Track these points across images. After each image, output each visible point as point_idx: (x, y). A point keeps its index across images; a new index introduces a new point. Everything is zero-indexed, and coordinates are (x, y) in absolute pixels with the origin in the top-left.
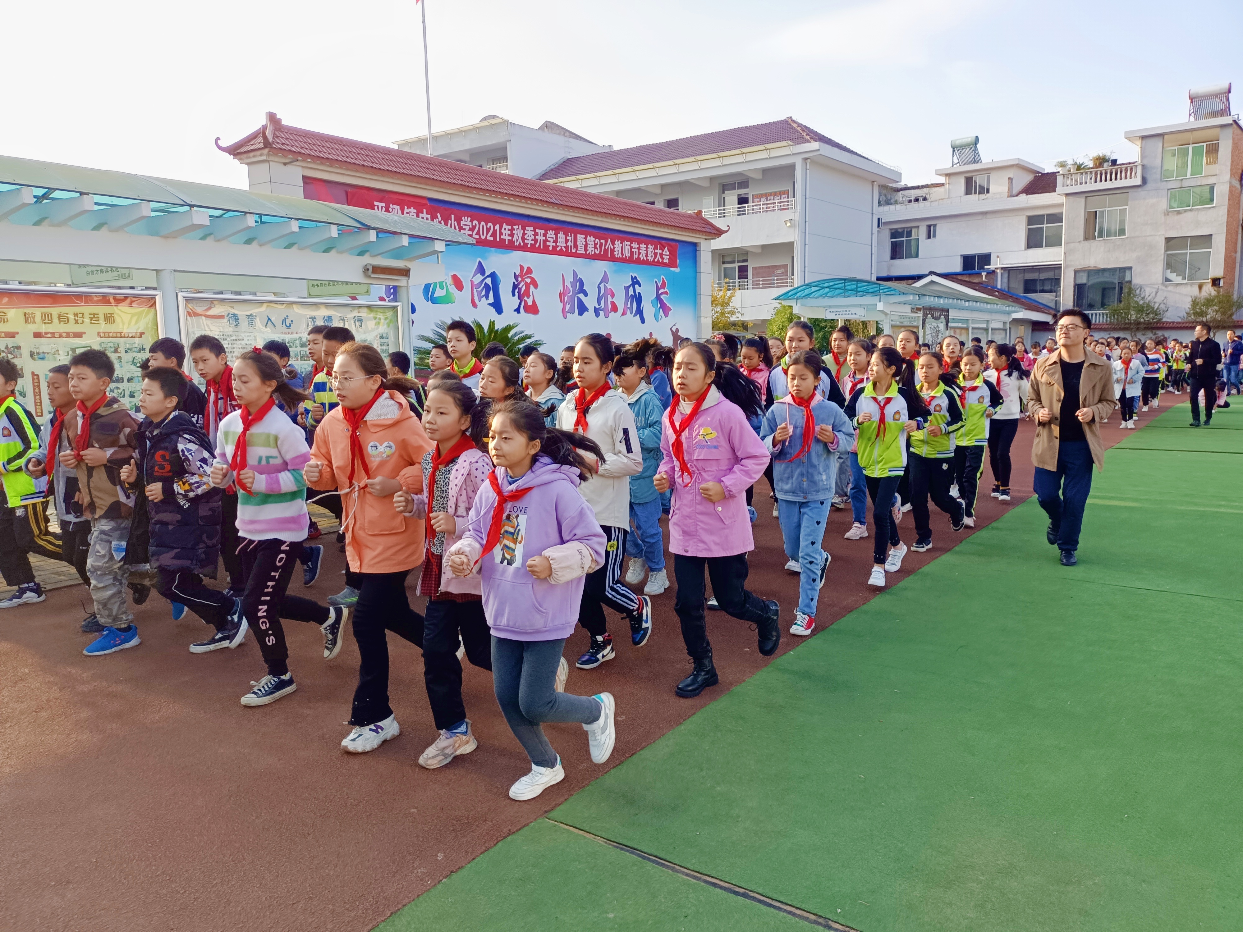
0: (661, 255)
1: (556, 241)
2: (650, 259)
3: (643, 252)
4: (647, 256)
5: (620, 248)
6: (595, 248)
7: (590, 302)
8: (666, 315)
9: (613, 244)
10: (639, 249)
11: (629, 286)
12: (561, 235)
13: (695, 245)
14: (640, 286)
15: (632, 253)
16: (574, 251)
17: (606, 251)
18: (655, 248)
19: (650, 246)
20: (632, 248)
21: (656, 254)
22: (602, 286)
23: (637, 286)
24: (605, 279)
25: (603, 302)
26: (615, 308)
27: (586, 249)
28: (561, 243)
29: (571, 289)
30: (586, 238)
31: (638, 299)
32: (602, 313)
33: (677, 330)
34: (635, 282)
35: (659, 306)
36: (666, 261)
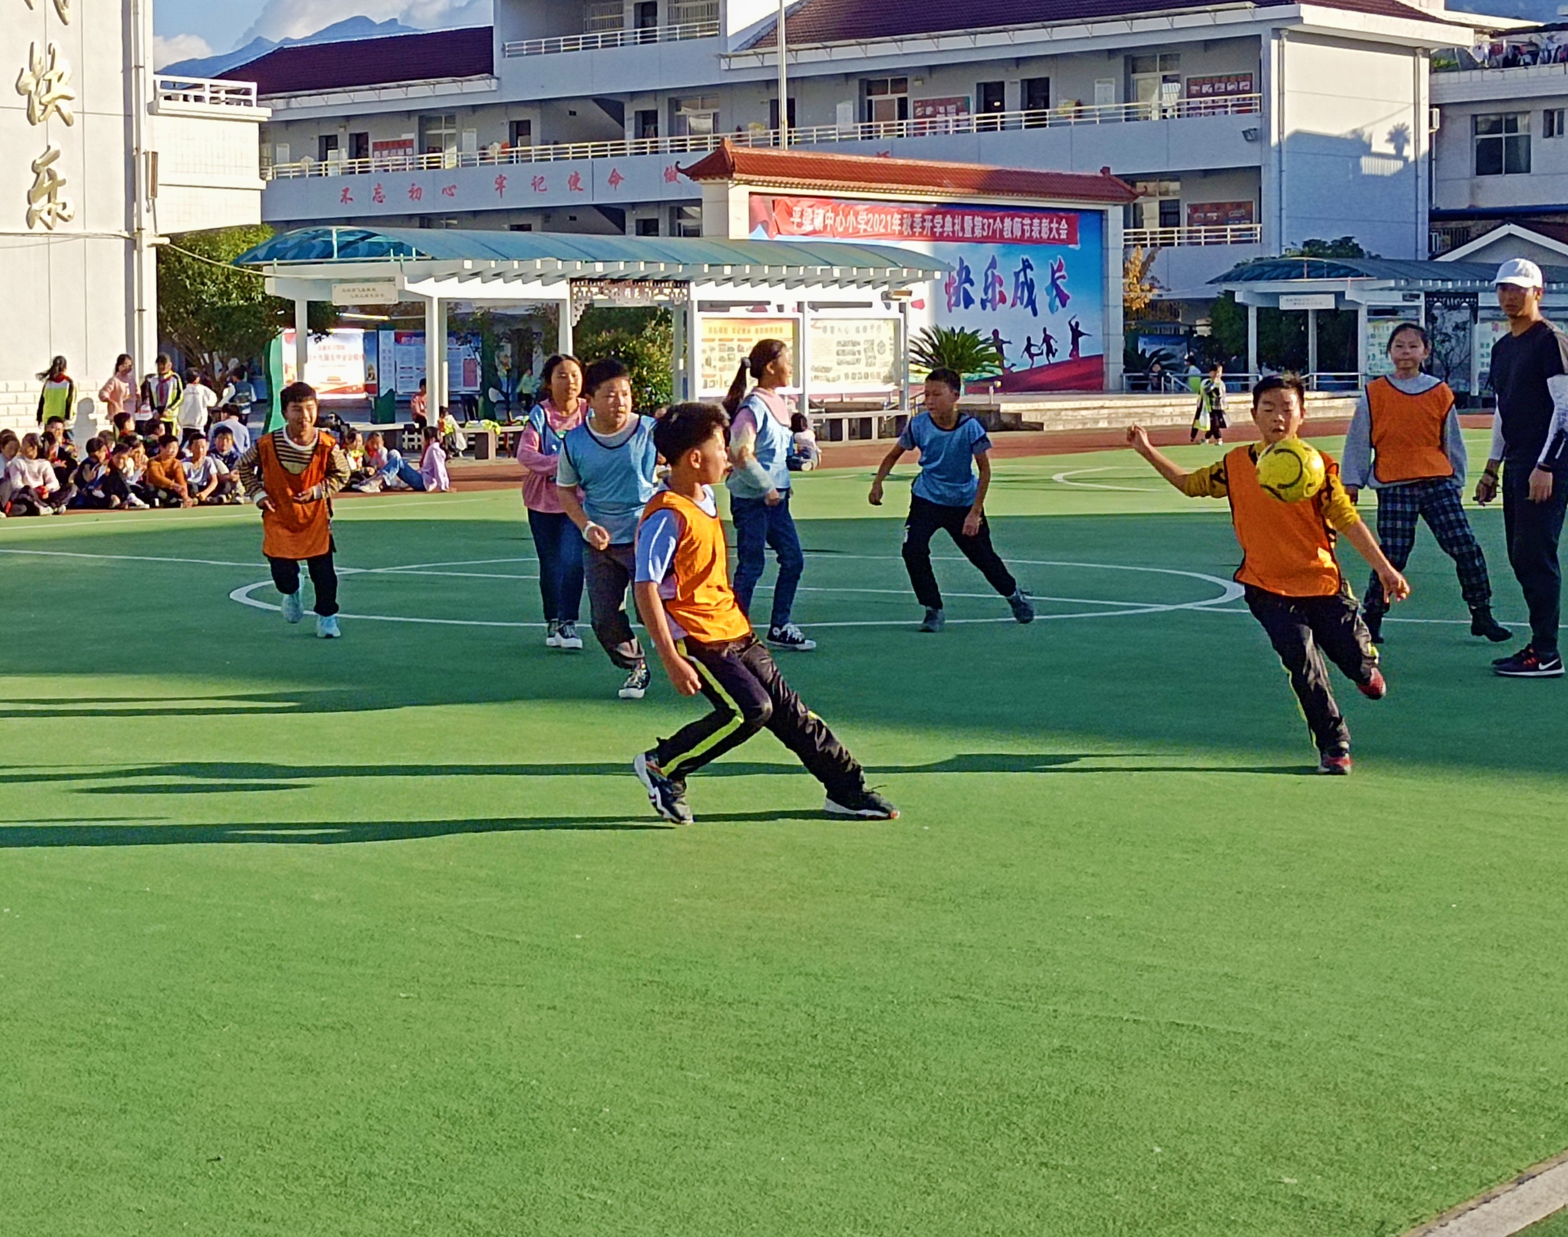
0: (1058, 229)
1: (943, 227)
2: (1045, 236)
3: (1036, 228)
4: (1040, 233)
5: (1011, 226)
6: (983, 229)
7: (977, 293)
8: (1064, 305)
9: (1002, 222)
10: (1031, 225)
11: (1019, 272)
12: (948, 218)
13: (1102, 213)
14: (1032, 269)
15: (1023, 231)
16: (960, 235)
17: (994, 231)
18: (1051, 222)
19: (1044, 220)
20: (1023, 225)
21: (1051, 230)
22: (989, 273)
23: (1028, 271)
24: (993, 265)
25: (990, 291)
26: (1003, 300)
27: (973, 232)
28: (948, 228)
29: (957, 279)
30: (973, 220)
31: (1030, 286)
32: (989, 305)
33: (1077, 324)
34: (1027, 266)
35: (1055, 293)
36: (1064, 236)
